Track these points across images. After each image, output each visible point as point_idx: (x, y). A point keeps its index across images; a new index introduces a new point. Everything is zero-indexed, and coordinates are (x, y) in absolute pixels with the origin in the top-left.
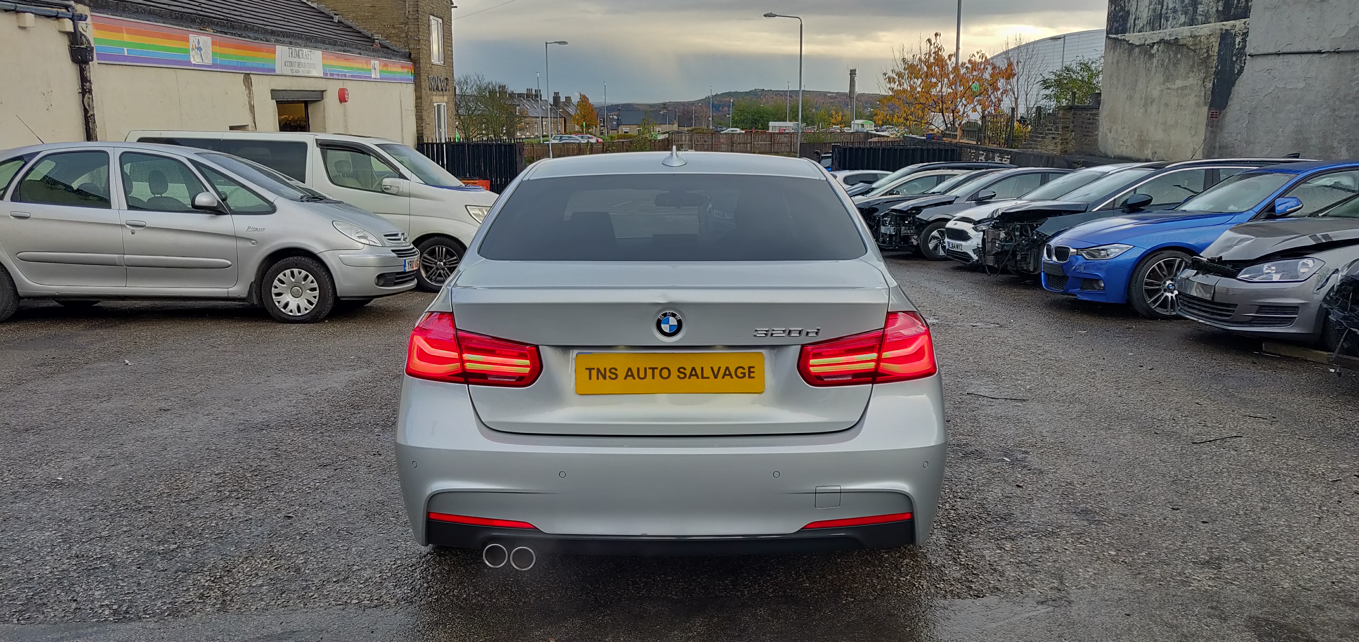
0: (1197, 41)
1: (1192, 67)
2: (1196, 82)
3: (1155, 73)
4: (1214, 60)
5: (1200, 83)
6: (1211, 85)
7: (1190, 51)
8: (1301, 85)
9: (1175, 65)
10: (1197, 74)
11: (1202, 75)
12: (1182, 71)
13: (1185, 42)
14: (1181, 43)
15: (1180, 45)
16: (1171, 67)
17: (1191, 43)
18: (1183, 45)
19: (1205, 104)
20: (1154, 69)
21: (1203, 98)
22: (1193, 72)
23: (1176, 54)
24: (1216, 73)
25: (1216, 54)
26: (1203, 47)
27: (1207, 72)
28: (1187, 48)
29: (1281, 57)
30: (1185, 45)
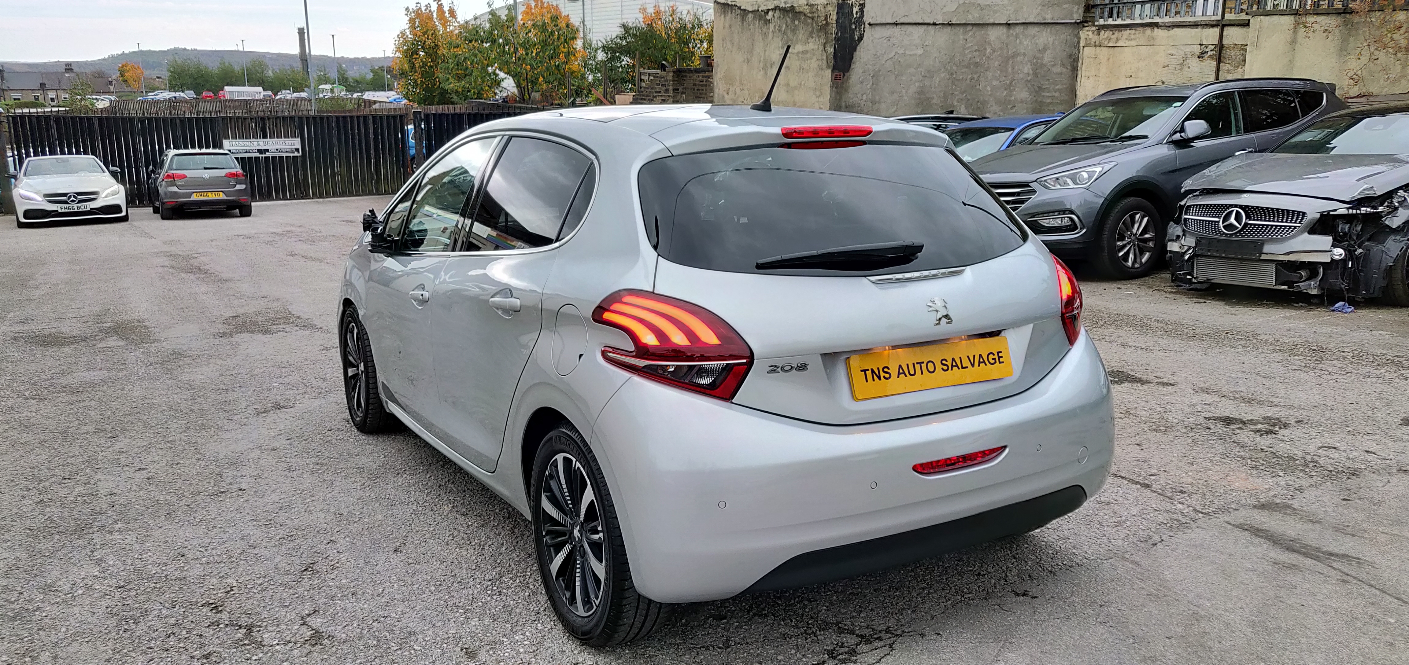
0: (814, 10)
1: (812, 32)
2: (816, 47)
3: (773, 38)
4: (833, 27)
5: (821, 47)
6: (832, 49)
7: (808, 18)
8: (920, 52)
9: (794, 31)
10: (817, 40)
11: (823, 41)
12: (801, 36)
13: (801, 10)
14: (797, 10)
15: (796, 12)
16: (789, 32)
17: (808, 11)
18: (800, 12)
19: (828, 67)
20: (771, 34)
21: (825, 62)
22: (812, 37)
23: (793, 21)
24: (837, 39)
25: (834, 22)
26: (820, 15)
27: (827, 38)
28: (805, 15)
29: (899, 26)
30: (802, 13)
